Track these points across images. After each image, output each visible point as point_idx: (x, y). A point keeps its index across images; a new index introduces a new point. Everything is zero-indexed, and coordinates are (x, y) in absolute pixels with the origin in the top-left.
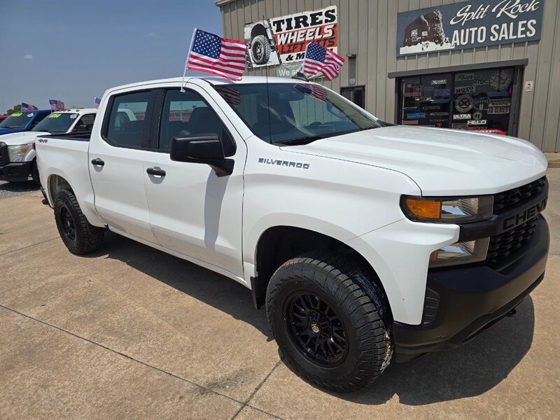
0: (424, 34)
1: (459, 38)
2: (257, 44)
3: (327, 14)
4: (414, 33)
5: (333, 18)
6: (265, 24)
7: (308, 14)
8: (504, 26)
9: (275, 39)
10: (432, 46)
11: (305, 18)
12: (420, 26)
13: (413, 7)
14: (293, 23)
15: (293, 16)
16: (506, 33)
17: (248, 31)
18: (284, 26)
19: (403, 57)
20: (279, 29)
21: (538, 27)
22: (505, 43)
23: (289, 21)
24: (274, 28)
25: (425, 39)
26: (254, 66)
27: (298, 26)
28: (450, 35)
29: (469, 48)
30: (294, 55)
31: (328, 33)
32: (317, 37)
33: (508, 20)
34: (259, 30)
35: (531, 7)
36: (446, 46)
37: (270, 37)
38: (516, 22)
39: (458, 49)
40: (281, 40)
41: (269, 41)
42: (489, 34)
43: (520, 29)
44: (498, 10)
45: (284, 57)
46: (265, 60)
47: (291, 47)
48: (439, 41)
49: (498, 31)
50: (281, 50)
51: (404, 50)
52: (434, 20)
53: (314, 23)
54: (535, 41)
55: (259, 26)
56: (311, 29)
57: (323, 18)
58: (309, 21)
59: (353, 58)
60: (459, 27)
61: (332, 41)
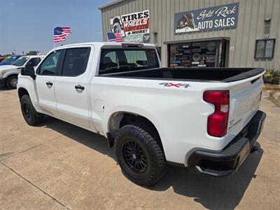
0: (186, 23)
1: (201, 26)
3: (145, 14)
4: (182, 23)
5: (147, 16)
6: (119, 17)
7: (137, 13)
8: (221, 20)
9: (123, 25)
10: (190, 29)
11: (136, 15)
12: (184, 19)
13: (182, 11)
14: (131, 18)
15: (131, 14)
16: (221, 24)
17: (112, 20)
18: (127, 19)
19: (177, 34)
20: (125, 20)
21: (236, 21)
22: (221, 28)
23: (129, 16)
24: (123, 20)
25: (186, 26)
27: (133, 19)
28: (197, 24)
29: (205, 30)
30: (131, 32)
31: (145, 23)
32: (141, 24)
33: (222, 18)
34: (116, 21)
35: (232, 12)
36: (196, 29)
37: (121, 24)
38: (226, 18)
39: (200, 31)
40: (126, 25)
41: (121, 26)
42: (214, 24)
43: (228, 22)
44: (218, 13)
45: (127, 33)
47: (130, 29)
48: (192, 27)
49: (218, 23)
50: (126, 30)
51: (178, 31)
52: (190, 17)
53: (139, 18)
54: (234, 27)
55: (117, 19)
56: (138, 20)
57: (143, 15)
58: (137, 17)
59: (156, 34)
60: (201, 20)
61: (147, 26)
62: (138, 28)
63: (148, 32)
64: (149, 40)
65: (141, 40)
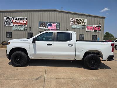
2: (7, 21)
3: (25, 19)
4: (42, 25)
5: (26, 20)
6: (10, 17)
7: (21, 18)
10: (45, 28)
14: (17, 19)
15: (17, 17)
17: (5, 18)
18: (15, 19)
19: (40, 29)
20: (14, 19)
21: (59, 28)
23: (16, 18)
24: (12, 19)
25: (43, 27)
26: (6, 25)
27: (18, 19)
30: (17, 25)
31: (25, 22)
32: (23, 22)
36: (47, 28)
40: (14, 21)
41: (11, 21)
45: (14, 25)
46: (9, 25)
47: (17, 23)
50: (14, 23)
52: (45, 24)
55: (8, 17)
56: (21, 21)
57: (24, 19)
58: (21, 19)
59: (30, 28)
61: (26, 24)
62: (21, 24)
63: (27, 26)
64: (27, 29)
65: (23, 29)
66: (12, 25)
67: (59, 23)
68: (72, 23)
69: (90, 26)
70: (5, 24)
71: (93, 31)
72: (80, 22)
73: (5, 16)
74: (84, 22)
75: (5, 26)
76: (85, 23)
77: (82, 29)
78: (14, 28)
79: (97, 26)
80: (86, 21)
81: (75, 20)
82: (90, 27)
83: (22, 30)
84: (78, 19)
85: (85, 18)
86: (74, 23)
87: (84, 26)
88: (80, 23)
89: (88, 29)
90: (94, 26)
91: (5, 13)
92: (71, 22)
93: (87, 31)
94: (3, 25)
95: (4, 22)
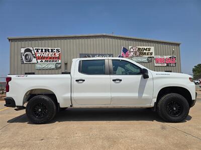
2: (27, 55)
3: (57, 50)
5: (59, 52)
6: (31, 49)
7: (50, 49)
9: (35, 54)
13: (84, 53)
14: (44, 51)
15: (44, 48)
17: (23, 50)
18: (40, 51)
20: (37, 51)
23: (42, 50)
24: (35, 51)
26: (25, 62)
27: (45, 51)
30: (44, 60)
31: (57, 56)
32: (53, 56)
37: (33, 53)
40: (38, 55)
41: (33, 55)
45: (39, 61)
46: (30, 61)
47: (42, 58)
50: (38, 58)
55: (29, 49)
56: (51, 53)
57: (55, 51)
58: (50, 51)
59: (66, 64)
61: (59, 58)
62: (50, 58)
63: (60, 62)
64: (60, 67)
65: (53, 67)
66: (34, 61)
67: (113, 55)
68: (132, 53)
69: (160, 57)
70: (22, 59)
71: (166, 65)
72: (145, 51)
73: (22, 47)
74: (150, 52)
75: (23, 63)
76: (151, 54)
77: (149, 62)
78: (38, 66)
79: (170, 57)
80: (152, 50)
81: (137, 49)
82: (160, 59)
83: (53, 69)
84: (141, 47)
85: (151, 46)
86: (135, 53)
87: (151, 57)
88: (145, 54)
89: (157, 62)
90: (165, 57)
91: (23, 43)
92: (130, 52)
93: (156, 65)
94: (20, 62)
95: (21, 57)
